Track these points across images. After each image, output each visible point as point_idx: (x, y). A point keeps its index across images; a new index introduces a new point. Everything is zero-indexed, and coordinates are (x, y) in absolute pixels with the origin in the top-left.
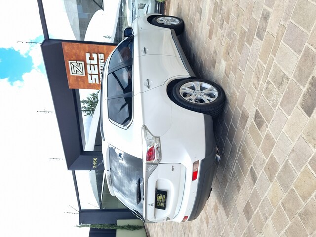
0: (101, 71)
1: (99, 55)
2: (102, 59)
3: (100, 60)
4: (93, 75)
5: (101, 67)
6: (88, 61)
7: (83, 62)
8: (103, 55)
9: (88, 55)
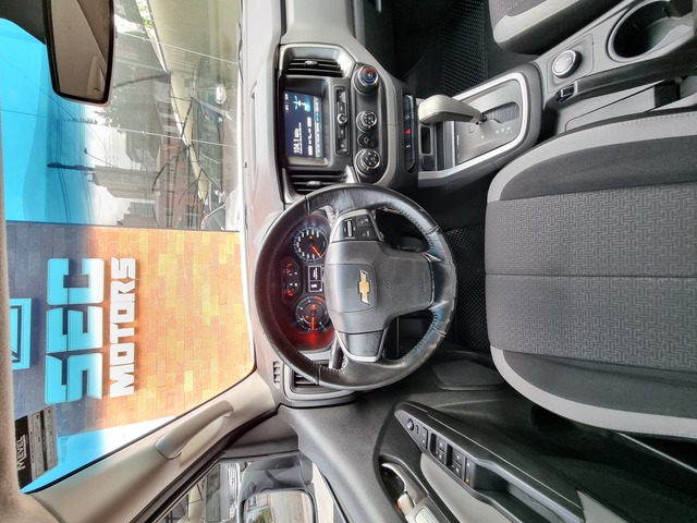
0: (115, 333)
1: (114, 262)
2: (126, 281)
3: (115, 286)
4: (72, 360)
5: (122, 312)
6: (56, 294)
7: (26, 304)
8: (131, 263)
9: (58, 268)
